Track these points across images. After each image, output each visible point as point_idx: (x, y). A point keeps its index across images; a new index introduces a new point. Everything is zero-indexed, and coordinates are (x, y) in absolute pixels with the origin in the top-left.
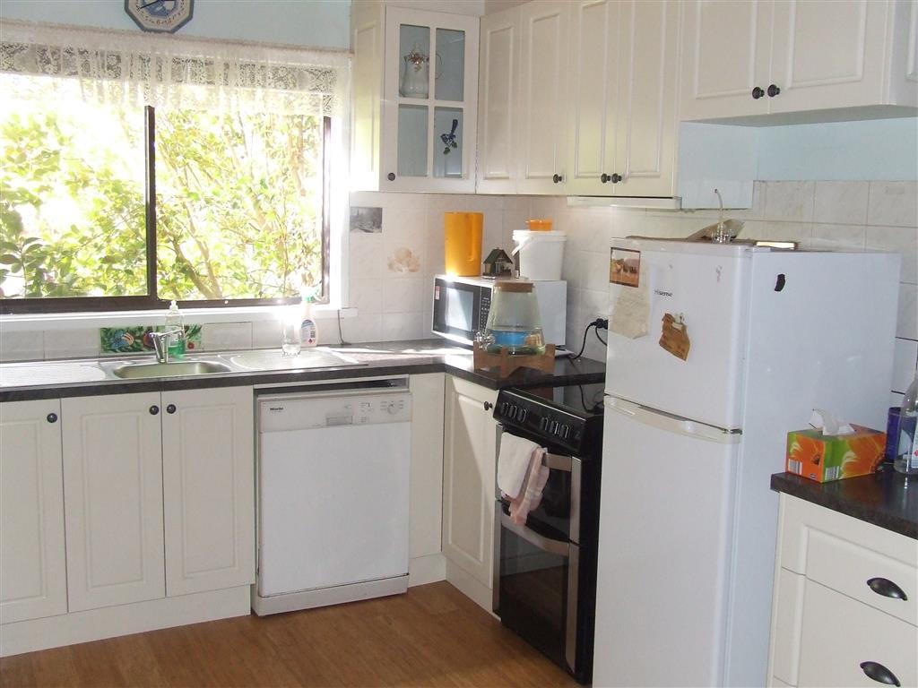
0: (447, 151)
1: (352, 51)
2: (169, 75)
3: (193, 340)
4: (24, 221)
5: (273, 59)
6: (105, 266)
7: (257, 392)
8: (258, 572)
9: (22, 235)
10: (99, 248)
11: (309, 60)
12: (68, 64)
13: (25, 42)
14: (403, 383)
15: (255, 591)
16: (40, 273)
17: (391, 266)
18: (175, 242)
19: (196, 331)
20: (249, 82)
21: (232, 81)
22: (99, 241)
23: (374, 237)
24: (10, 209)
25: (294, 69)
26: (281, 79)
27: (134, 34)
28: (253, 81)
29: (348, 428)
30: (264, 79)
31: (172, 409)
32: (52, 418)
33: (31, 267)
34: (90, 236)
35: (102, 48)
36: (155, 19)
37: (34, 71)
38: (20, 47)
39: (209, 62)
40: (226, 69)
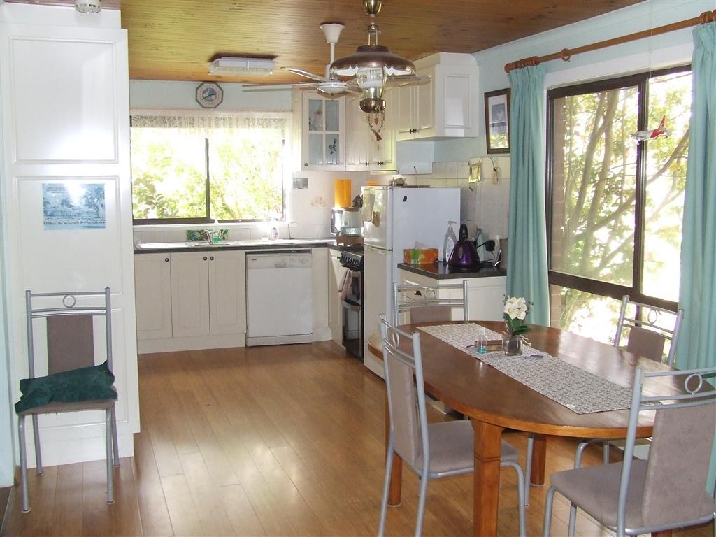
0: (332, 153)
1: (292, 111)
2: (214, 125)
3: (225, 236)
4: (156, 188)
5: (257, 115)
6: (191, 207)
7: (246, 253)
8: (247, 328)
9: (156, 194)
10: (188, 199)
11: (273, 115)
12: (173, 123)
13: (158, 115)
14: (309, 251)
15: (246, 335)
16: (163, 209)
17: (312, 204)
18: (222, 196)
19: (226, 232)
20: (247, 126)
21: (240, 127)
22: (189, 196)
23: (304, 191)
24: (150, 183)
25: (267, 119)
26: (261, 124)
27: (199, 110)
28: (249, 126)
29: (284, 269)
30: (254, 125)
31: (212, 258)
32: (167, 260)
33: (159, 207)
34: (184, 194)
35: (187, 116)
36: (208, 103)
37: (160, 126)
38: (156, 118)
39: (230, 119)
40: (237, 121)
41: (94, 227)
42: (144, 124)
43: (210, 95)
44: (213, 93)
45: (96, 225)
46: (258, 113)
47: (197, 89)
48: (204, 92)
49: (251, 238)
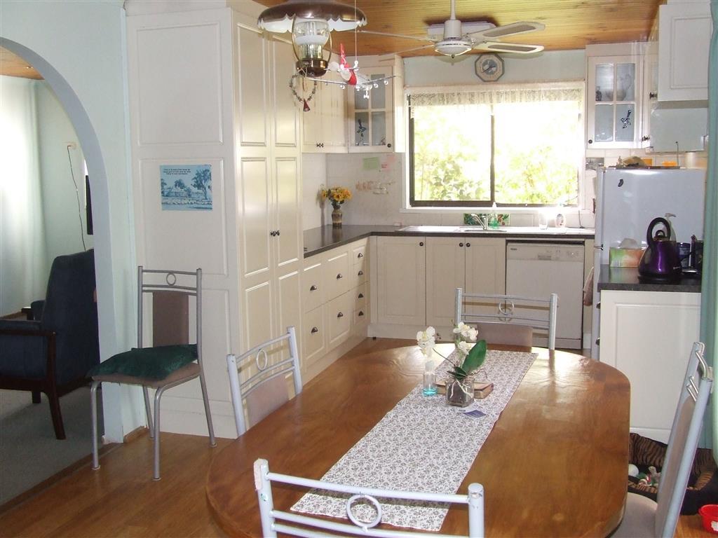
0: (625, 127)
2: (496, 100)
3: (504, 221)
5: (544, 87)
7: (508, 242)
12: (453, 100)
13: (436, 92)
14: (583, 243)
19: (506, 217)
20: (532, 99)
21: (523, 100)
25: (555, 91)
26: (548, 97)
27: (479, 84)
28: (534, 99)
29: (549, 261)
30: (540, 97)
31: (469, 245)
32: (421, 244)
35: (466, 91)
36: (489, 76)
37: (439, 104)
38: (434, 95)
39: (513, 93)
40: (521, 94)
41: (203, 208)
42: (423, 103)
43: (491, 67)
44: (492, 65)
45: (204, 206)
46: (545, 84)
47: (476, 62)
48: (484, 65)
49: (535, 225)
